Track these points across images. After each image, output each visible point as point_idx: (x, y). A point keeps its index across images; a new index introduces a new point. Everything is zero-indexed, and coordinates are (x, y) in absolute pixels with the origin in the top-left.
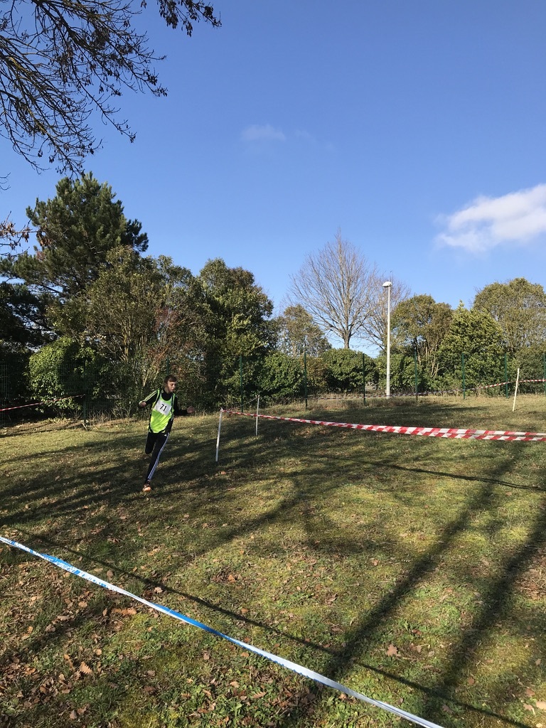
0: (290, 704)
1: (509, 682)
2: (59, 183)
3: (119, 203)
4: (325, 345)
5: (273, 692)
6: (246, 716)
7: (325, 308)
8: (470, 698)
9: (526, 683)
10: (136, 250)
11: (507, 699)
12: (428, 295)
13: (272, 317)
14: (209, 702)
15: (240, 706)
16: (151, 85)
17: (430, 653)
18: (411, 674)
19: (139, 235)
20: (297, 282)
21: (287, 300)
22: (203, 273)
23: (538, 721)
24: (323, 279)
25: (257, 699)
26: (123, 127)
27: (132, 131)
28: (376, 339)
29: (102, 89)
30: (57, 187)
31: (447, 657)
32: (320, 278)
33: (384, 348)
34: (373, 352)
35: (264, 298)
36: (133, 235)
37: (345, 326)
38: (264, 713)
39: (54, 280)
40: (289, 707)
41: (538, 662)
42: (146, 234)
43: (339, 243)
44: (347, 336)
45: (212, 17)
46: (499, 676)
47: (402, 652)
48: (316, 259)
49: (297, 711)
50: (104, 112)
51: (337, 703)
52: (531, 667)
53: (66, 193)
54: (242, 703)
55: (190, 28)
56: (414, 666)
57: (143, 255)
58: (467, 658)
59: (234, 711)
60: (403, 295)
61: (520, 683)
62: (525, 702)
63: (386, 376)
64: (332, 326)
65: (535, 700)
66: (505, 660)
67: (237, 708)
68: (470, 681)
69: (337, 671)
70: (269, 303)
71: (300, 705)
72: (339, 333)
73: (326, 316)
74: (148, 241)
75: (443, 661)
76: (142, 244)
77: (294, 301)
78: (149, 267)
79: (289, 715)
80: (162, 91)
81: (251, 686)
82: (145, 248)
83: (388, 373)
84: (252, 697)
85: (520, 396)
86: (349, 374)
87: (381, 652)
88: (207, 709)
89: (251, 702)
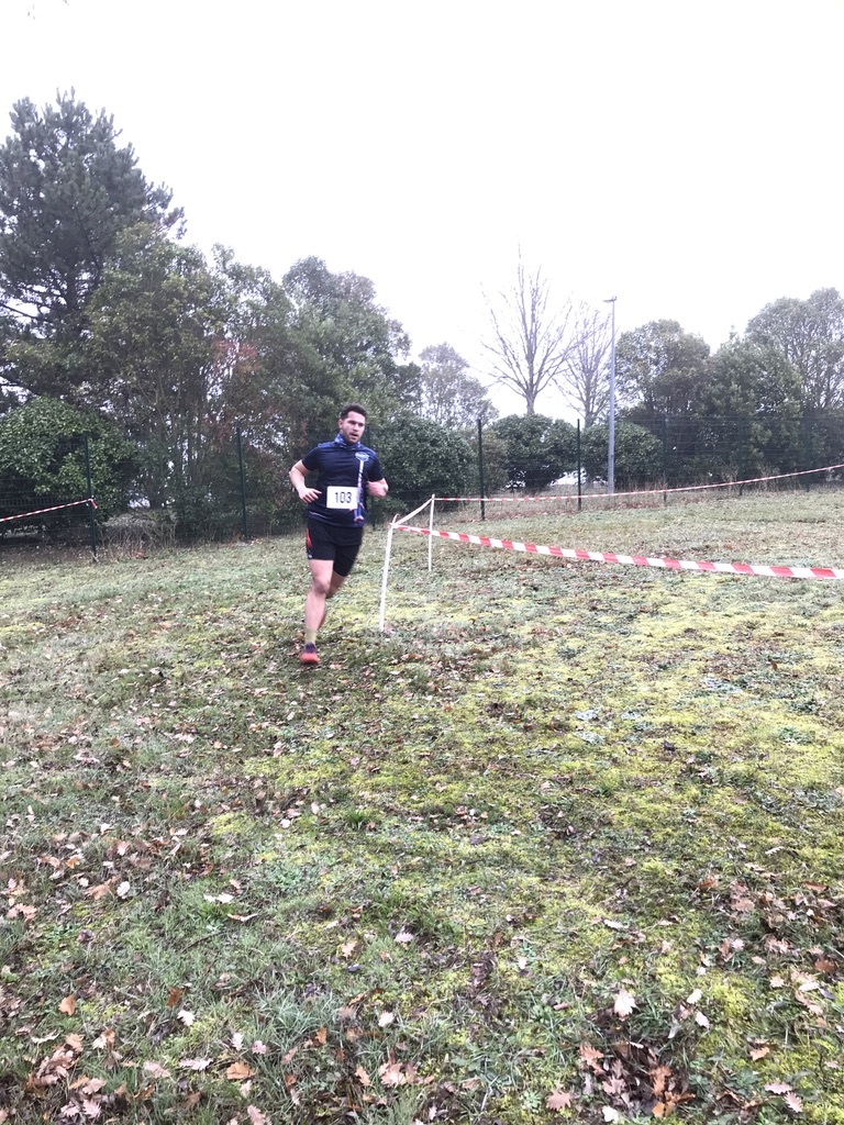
4: (487, 411)
13: (411, 359)
19: (171, 209)
30: (10, 113)
35: (396, 327)
36: (159, 209)
39: (18, 295)
42: (182, 209)
44: (530, 392)
53: (28, 125)
63: (608, 457)
70: (406, 337)
74: (186, 221)
76: (177, 225)
78: (195, 264)
82: (181, 233)
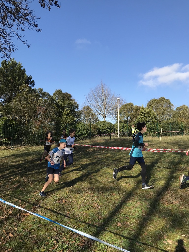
0: (84, 244)
1: (158, 233)
2: (2, 62)
3: (24, 69)
4: (97, 120)
5: (78, 241)
6: (68, 249)
7: (97, 107)
8: (145, 239)
9: (164, 234)
10: (30, 86)
11: (158, 240)
12: (131, 103)
13: (79, 110)
14: (56, 245)
15: (66, 246)
16: (36, 28)
17: (132, 225)
18: (125, 232)
19: (31, 81)
20: (87, 98)
21: (84, 104)
22: (54, 95)
23: (168, 247)
24: (96, 97)
25: (72, 243)
26: (25, 43)
27: (29, 44)
28: (114, 118)
29: (18, 29)
30: (1, 63)
31: (138, 226)
32: (96, 96)
33: (117, 121)
34: (113, 122)
35: (76, 103)
36: (29, 81)
37: (104, 113)
38: (75, 248)
40: (84, 245)
41: (168, 226)
42: (34, 81)
43: (102, 84)
44: (105, 116)
45: (57, 5)
46: (155, 232)
47: (123, 225)
48: (94, 90)
49: (86, 247)
50: (18, 37)
51: (100, 243)
52: (165, 228)
53: (5, 65)
54: (67, 245)
55: (50, 8)
56: (126, 229)
57: (33, 88)
58: (144, 226)
59: (64, 248)
60: (123, 103)
61: (162, 234)
62: (164, 240)
63: (118, 130)
64: (99, 113)
65: (167, 240)
66: (157, 226)
67: (65, 246)
68: (145, 234)
69: (100, 232)
70: (78, 105)
71: (87, 245)
72: (102, 116)
73: (97, 110)
74: (34, 83)
75: (136, 227)
76: (33, 84)
77: (87, 104)
78: (34, 92)
79: (84, 248)
80: (40, 30)
81: (70, 239)
82: (33, 85)
83: (118, 129)
84: (71, 243)
85: (162, 137)
86: (105, 130)
87: (116, 225)
88: (55, 247)
89: (70, 244)
